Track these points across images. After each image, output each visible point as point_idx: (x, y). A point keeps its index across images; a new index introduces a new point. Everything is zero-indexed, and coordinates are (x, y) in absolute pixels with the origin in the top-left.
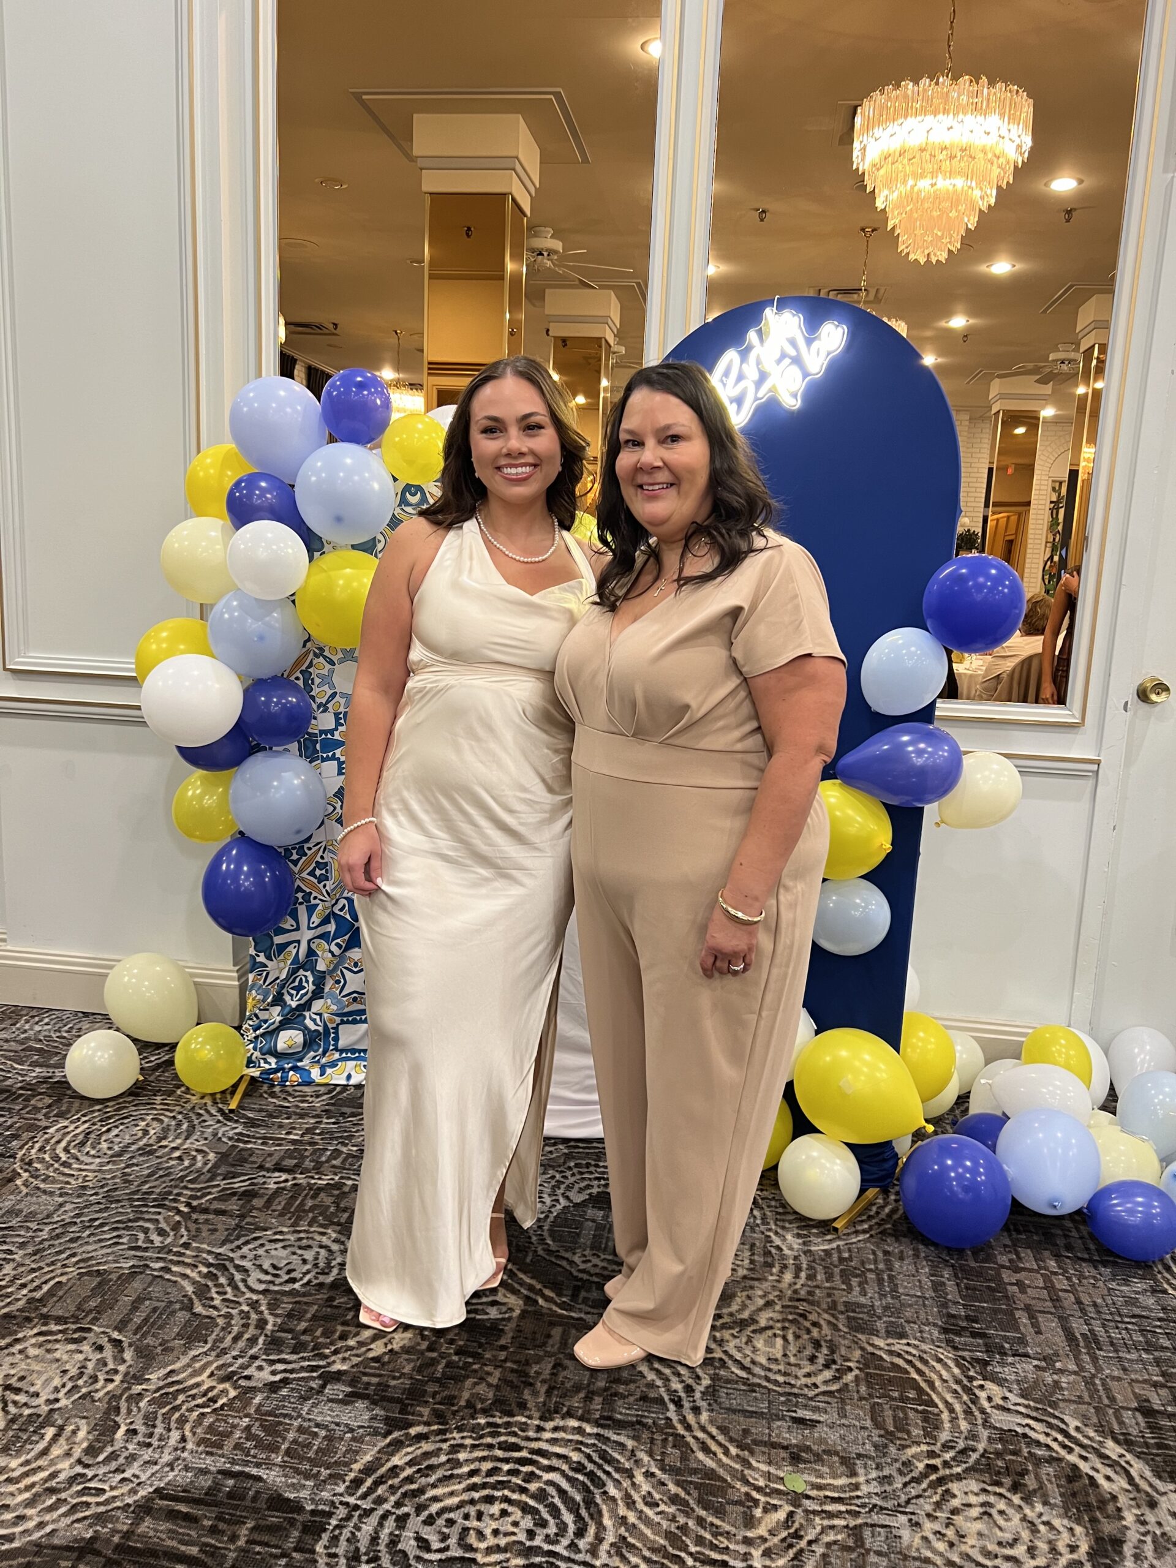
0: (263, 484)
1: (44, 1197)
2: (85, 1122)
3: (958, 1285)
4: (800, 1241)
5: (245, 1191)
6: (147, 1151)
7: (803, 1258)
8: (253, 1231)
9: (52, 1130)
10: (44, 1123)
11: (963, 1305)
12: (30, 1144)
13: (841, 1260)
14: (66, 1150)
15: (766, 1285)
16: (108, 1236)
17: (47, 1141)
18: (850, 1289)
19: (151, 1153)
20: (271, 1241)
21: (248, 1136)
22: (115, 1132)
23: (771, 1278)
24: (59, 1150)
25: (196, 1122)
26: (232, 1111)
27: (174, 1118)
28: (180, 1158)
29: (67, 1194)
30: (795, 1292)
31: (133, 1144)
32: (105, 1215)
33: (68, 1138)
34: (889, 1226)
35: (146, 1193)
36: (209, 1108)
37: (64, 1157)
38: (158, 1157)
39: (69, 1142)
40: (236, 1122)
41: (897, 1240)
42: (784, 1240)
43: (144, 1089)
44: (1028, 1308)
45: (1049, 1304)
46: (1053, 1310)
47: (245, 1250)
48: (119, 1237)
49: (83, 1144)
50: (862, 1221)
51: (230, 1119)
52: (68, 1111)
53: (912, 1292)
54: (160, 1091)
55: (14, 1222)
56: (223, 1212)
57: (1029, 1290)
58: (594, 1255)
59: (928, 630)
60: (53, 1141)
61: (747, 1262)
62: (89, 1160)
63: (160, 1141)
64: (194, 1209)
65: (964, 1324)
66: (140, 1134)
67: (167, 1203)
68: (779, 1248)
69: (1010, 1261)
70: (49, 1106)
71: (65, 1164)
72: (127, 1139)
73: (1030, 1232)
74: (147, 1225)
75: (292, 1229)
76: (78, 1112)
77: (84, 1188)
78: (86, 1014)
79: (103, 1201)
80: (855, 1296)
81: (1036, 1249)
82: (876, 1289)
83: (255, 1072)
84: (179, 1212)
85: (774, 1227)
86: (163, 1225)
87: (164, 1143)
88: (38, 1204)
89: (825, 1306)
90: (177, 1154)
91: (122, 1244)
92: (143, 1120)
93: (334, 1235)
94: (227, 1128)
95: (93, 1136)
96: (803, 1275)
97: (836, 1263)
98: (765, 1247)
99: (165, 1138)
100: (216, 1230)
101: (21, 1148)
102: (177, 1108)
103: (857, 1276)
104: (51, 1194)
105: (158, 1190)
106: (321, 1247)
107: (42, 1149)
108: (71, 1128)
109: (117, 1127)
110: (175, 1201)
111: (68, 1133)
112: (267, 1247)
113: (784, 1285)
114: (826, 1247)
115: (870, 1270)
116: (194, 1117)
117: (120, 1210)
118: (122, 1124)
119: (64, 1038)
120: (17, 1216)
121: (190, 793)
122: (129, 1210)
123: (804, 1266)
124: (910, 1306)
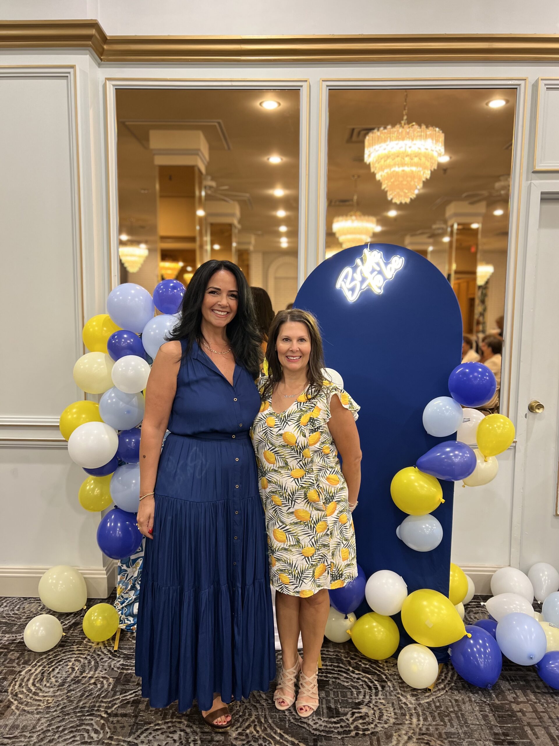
0: (125, 336)
1: (29, 715)
2: (40, 666)
3: (494, 715)
4: (414, 698)
5: (133, 700)
6: (76, 681)
7: (418, 708)
8: (143, 725)
9: (23, 673)
10: (18, 669)
11: (500, 727)
12: (14, 683)
13: (437, 707)
14: (34, 684)
15: (406, 727)
16: (68, 737)
17: (22, 680)
18: (445, 725)
19: (79, 682)
20: (154, 730)
21: (127, 666)
22: (57, 671)
23: (407, 722)
24: (30, 685)
25: (98, 660)
26: (115, 651)
27: (86, 658)
28: (95, 683)
29: (40, 712)
30: (420, 729)
31: (68, 677)
32: (64, 723)
33: (33, 677)
34: (453, 684)
35: (82, 708)
36: (103, 650)
37: (33, 689)
38: (83, 684)
39: (34, 680)
40: (119, 657)
41: (459, 692)
42: (407, 699)
43: (66, 642)
44: (529, 724)
45: (537, 721)
46: (540, 724)
47: (142, 737)
48: (74, 736)
49: (41, 680)
50: (440, 683)
51: (115, 656)
52: (29, 660)
53: (474, 722)
54: (74, 642)
55: (16, 733)
56: (124, 715)
57: (527, 714)
58: (319, 719)
59: (452, 397)
60: (25, 680)
61: (393, 714)
62: (47, 690)
63: (82, 674)
64: (109, 715)
65: (503, 738)
66: (70, 670)
67: (94, 712)
68: (405, 703)
69: (514, 698)
70: (18, 658)
71: (35, 694)
72: (65, 675)
73: (518, 680)
74: (88, 727)
75: (163, 721)
76: (34, 660)
77: (48, 707)
78: (25, 599)
79: (61, 715)
80: (449, 729)
81: (523, 689)
82: (457, 722)
83: (123, 626)
84: (102, 718)
85: (400, 691)
86: (96, 727)
87: (84, 675)
88: (27, 720)
89: (436, 736)
90: (93, 681)
91: (77, 741)
92: (70, 661)
93: (186, 723)
94: (115, 662)
95: (46, 674)
96: (421, 718)
97: (435, 709)
98: (399, 704)
99: (84, 671)
100: (124, 727)
101: (9, 686)
102: (86, 652)
103: (446, 716)
104: (32, 713)
105: (88, 705)
106: (181, 731)
107: (20, 685)
108: (33, 671)
109: (57, 667)
110: (98, 710)
111: (32, 674)
112: (153, 735)
113: (414, 726)
114: (428, 701)
115: (451, 712)
116: (96, 657)
117: (71, 720)
118: (59, 665)
119: (17, 614)
120: (17, 728)
121: (88, 488)
122: (76, 719)
123: (421, 713)
124: (476, 730)
